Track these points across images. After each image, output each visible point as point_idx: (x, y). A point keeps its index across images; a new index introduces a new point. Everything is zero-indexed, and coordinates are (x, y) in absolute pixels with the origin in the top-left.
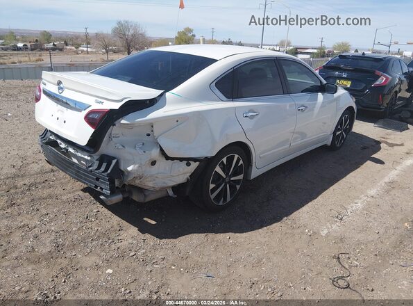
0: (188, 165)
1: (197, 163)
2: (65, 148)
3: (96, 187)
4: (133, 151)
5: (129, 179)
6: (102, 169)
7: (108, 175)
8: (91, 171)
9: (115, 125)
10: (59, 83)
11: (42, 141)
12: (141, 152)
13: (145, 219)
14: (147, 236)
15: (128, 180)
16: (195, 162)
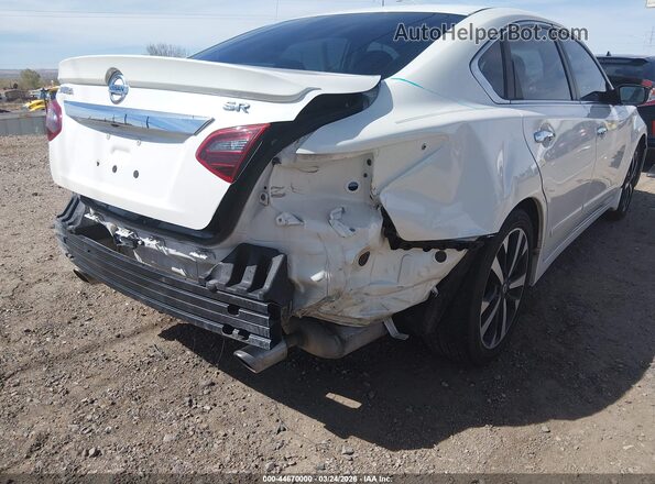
0: (441, 258)
1: (463, 253)
2: (128, 239)
3: (228, 329)
4: (322, 228)
5: (311, 303)
6: (247, 281)
7: (266, 297)
8: (214, 289)
9: (277, 161)
10: (114, 74)
11: (65, 227)
12: (344, 231)
13: (330, 396)
14: (354, 442)
15: (308, 306)
16: (459, 250)
